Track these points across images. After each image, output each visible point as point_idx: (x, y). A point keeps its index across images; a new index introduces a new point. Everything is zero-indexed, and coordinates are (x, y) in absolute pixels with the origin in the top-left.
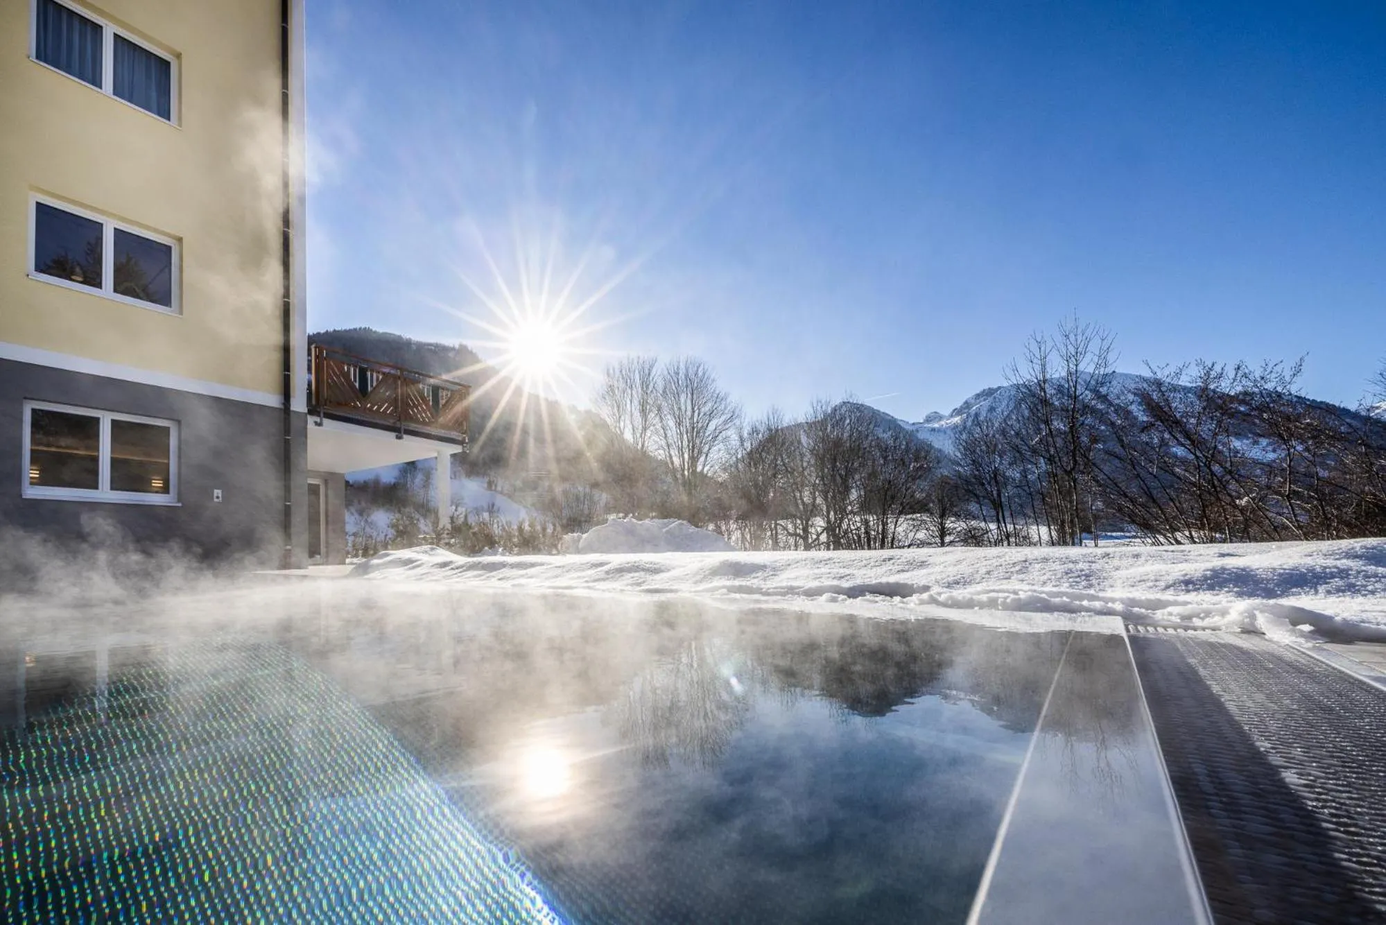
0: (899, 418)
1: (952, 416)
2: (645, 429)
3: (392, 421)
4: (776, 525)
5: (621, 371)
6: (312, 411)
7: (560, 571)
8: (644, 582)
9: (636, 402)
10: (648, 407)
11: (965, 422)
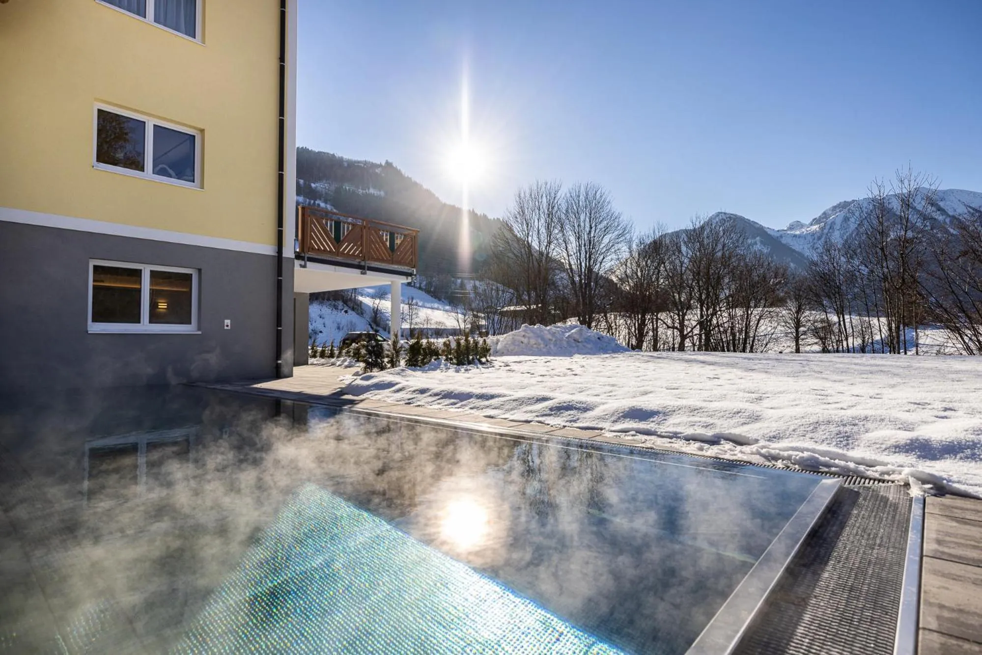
0: (766, 226)
1: (811, 224)
2: (549, 243)
3: (358, 260)
4: (657, 319)
5: (531, 195)
6: (298, 256)
7: (515, 404)
8: (578, 419)
9: (542, 221)
10: (553, 224)
11: (822, 229)
